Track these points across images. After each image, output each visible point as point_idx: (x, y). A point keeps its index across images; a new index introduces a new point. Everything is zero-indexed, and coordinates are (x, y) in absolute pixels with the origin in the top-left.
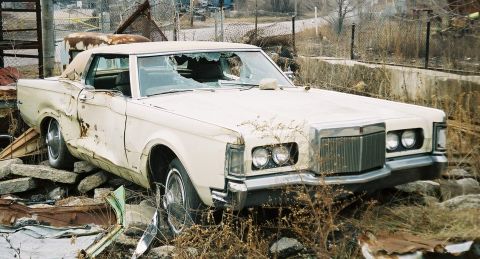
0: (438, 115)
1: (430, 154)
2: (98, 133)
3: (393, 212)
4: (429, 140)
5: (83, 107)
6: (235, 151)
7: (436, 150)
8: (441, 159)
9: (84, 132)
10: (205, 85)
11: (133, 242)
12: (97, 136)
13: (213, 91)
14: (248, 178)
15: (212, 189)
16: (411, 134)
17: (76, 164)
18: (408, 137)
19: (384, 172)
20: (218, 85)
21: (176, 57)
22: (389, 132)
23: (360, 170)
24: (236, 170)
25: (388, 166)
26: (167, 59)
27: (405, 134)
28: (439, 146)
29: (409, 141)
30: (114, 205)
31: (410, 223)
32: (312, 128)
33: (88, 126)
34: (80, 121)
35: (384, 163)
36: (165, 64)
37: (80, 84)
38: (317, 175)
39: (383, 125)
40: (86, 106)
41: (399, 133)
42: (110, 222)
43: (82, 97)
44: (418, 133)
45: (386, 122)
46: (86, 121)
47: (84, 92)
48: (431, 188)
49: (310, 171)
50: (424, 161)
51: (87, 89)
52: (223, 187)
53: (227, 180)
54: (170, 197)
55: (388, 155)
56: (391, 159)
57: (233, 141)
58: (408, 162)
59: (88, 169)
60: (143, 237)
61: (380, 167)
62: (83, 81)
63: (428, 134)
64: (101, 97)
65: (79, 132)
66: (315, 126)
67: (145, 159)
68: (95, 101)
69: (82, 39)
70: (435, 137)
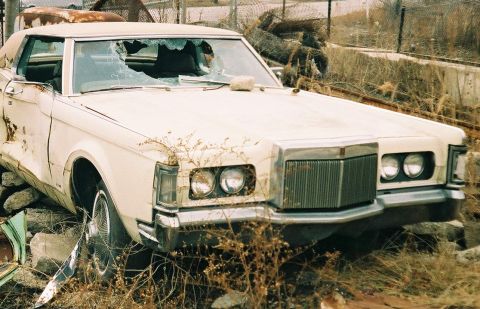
0: (456, 134)
1: (442, 187)
2: (27, 137)
3: (384, 262)
4: (442, 167)
5: (10, 103)
6: (166, 173)
7: (452, 182)
8: (457, 195)
9: (10, 136)
10: (161, 82)
11: (41, 284)
12: (25, 142)
13: (167, 89)
14: (182, 209)
15: (139, 222)
16: (417, 159)
17: (3, 175)
18: (414, 163)
19: (375, 208)
20: (177, 81)
21: (126, 43)
22: (385, 156)
23: (339, 205)
24: (166, 198)
25: (380, 201)
26: (113, 46)
27: (409, 159)
28: (456, 176)
29: (413, 168)
30: (10, 236)
31: (403, 280)
32: (275, 146)
33: (15, 127)
34: (7, 121)
35: (374, 196)
36: (110, 52)
37: (10, 73)
38: (279, 210)
39: (375, 145)
40: (14, 102)
41: (401, 158)
42: (6, 258)
43: (9, 90)
44: (428, 158)
45: (380, 142)
46: (13, 121)
47: (13, 84)
48: (452, 231)
49: (269, 203)
50: (435, 196)
51: (16, 79)
52: (150, 220)
53: (155, 211)
54: (93, 229)
55: (380, 186)
56: (387, 192)
57: (164, 159)
58: (416, 196)
59: (18, 183)
60: (55, 277)
61: (369, 202)
62: (14, 70)
63: (440, 160)
64: (30, 91)
65: (6, 135)
66: (279, 144)
67: (68, 175)
68: (24, 97)
69: (39, 15)
70: (451, 164)
